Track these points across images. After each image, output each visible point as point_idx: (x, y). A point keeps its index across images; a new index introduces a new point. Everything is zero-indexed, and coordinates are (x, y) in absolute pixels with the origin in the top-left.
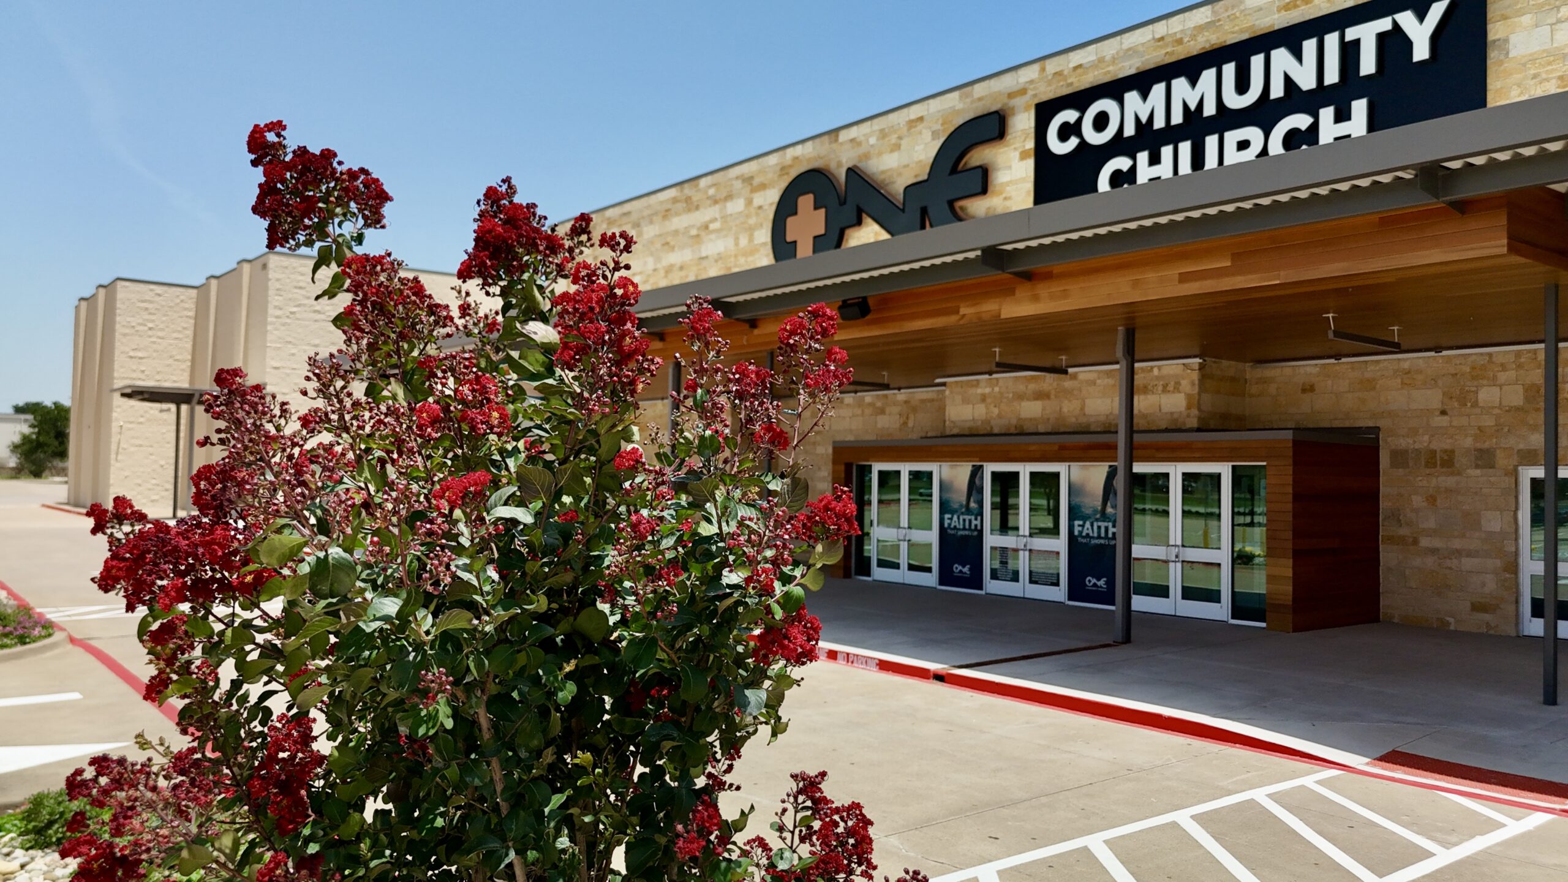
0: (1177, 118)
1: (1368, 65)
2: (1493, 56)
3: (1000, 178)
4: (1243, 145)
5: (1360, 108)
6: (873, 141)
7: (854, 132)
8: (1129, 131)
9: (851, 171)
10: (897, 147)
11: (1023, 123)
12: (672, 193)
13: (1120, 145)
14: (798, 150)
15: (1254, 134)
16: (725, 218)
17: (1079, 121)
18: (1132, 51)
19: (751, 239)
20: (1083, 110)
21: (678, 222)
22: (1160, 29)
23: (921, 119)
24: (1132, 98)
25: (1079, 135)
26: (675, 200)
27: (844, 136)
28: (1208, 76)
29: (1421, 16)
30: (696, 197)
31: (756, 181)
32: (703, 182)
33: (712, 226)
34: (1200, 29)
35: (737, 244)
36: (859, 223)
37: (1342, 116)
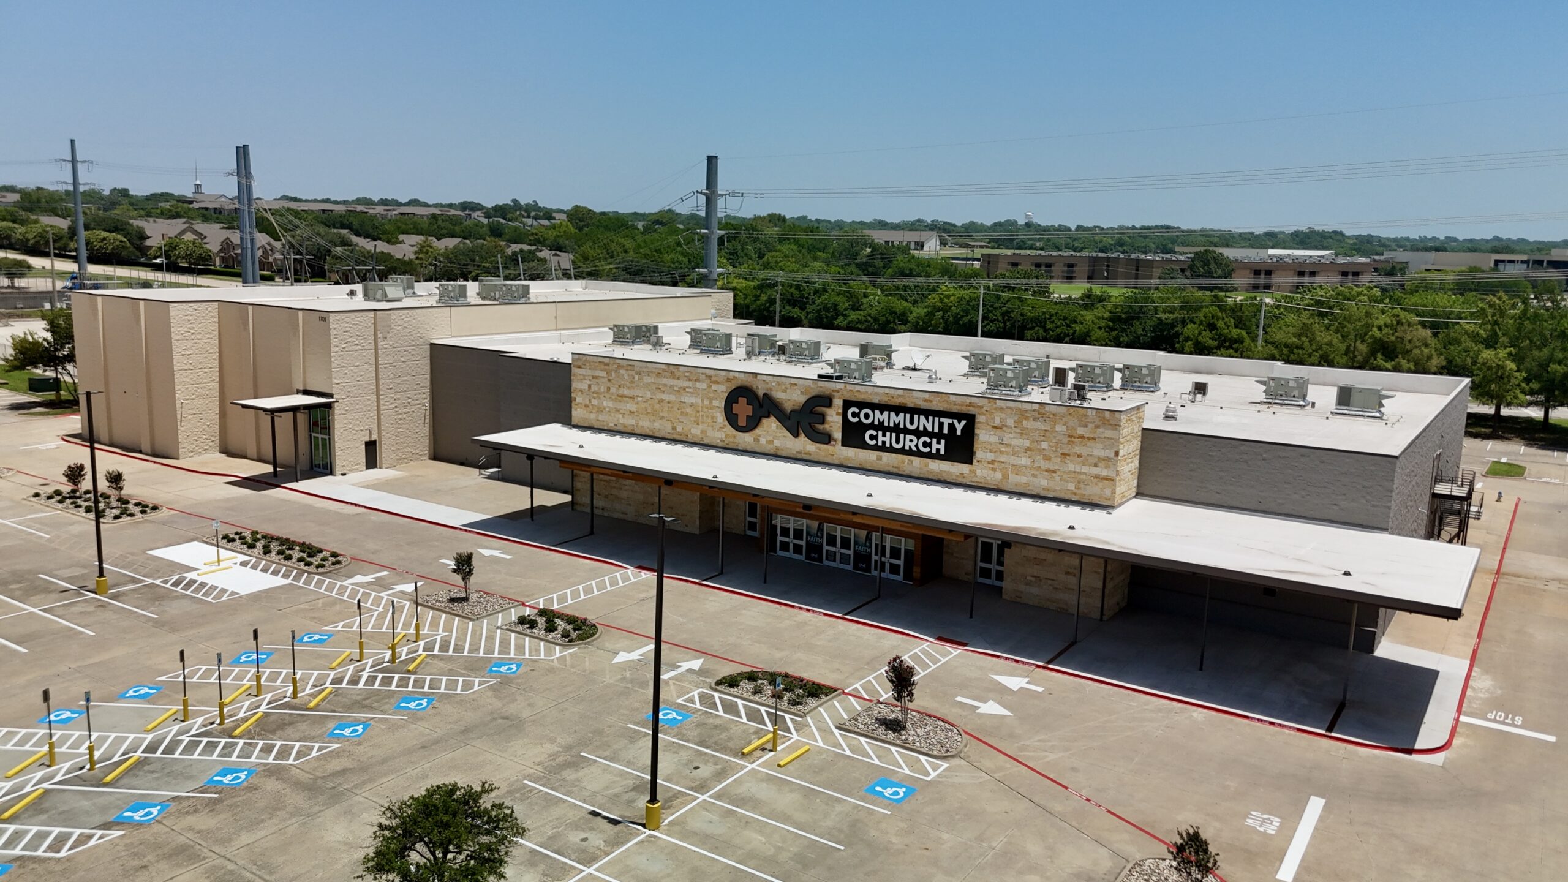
0: (892, 425)
1: (945, 431)
2: (976, 438)
3: (829, 418)
4: (911, 441)
5: (943, 442)
6: (774, 384)
7: (764, 378)
8: (876, 423)
9: (765, 395)
10: (785, 391)
11: (838, 403)
12: (663, 367)
13: (872, 426)
14: (737, 375)
15: (914, 438)
16: (695, 388)
17: (859, 413)
18: (877, 394)
19: (711, 403)
20: (860, 410)
21: (664, 381)
22: (887, 391)
23: (796, 385)
24: (877, 412)
25: (859, 417)
26: (664, 370)
27: (759, 376)
28: (902, 415)
29: (959, 423)
30: (677, 374)
31: (713, 379)
32: (681, 368)
33: (687, 390)
34: (900, 396)
35: (702, 402)
36: (768, 417)
37: (938, 442)
